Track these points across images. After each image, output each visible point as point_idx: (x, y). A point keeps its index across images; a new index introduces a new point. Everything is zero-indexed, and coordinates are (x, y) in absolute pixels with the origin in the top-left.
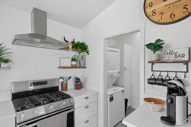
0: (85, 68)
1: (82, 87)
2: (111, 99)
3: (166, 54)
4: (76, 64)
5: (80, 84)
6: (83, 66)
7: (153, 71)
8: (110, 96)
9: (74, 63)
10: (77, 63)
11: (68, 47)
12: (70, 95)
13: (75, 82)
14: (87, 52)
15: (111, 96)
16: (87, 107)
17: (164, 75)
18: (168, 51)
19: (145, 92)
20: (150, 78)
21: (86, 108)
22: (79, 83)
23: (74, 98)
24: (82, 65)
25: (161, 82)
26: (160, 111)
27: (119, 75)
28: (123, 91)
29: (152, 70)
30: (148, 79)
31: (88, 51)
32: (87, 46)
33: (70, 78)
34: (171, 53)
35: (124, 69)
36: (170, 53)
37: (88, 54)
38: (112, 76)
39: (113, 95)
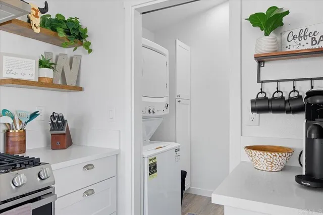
0: (81, 89)
1: (70, 143)
2: (153, 168)
3: (291, 38)
4: (51, 76)
5: (64, 132)
6: (74, 85)
7: (262, 82)
8: (150, 160)
9: (47, 73)
10: (54, 75)
11: (29, 21)
12: (39, 159)
13: (49, 127)
14: (87, 46)
15: (151, 162)
16: (89, 193)
17: (286, 89)
18: (296, 33)
19: (241, 135)
20: (254, 98)
21: (88, 195)
22: (62, 130)
23: (52, 166)
24: (70, 82)
25: (282, 104)
26: (282, 170)
27: (167, 112)
28: (177, 150)
29: (259, 81)
30: (252, 101)
31: (90, 44)
32: (86, 30)
33: (34, 115)
34: (302, 35)
35: (177, 100)
36: (299, 36)
37: (90, 51)
38: (151, 111)
39: (155, 158)
